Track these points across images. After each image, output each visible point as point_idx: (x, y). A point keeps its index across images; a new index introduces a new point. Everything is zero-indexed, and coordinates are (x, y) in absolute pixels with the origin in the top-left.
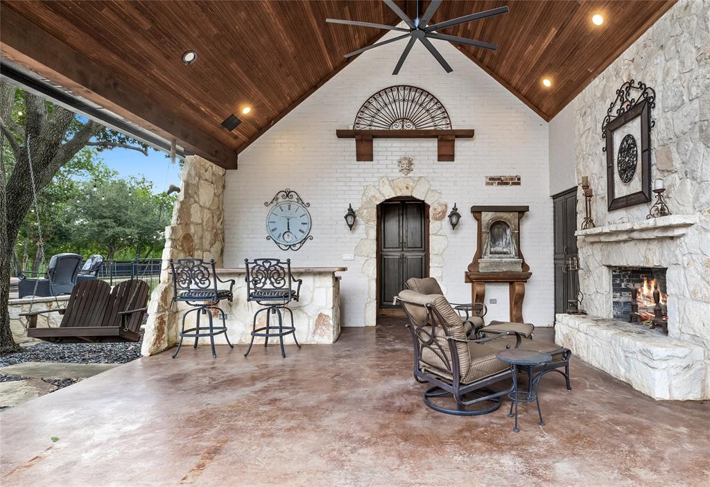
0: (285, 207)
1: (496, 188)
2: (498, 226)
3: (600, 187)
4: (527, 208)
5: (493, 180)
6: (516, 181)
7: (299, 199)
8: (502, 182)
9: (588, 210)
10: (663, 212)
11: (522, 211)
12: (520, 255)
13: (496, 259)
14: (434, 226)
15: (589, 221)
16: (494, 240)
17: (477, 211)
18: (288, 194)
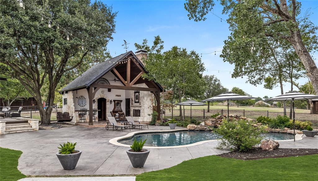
0: (82, 99)
1: (117, 97)
2: (118, 103)
3: (134, 99)
4: (122, 101)
5: (117, 96)
6: (120, 96)
7: (84, 97)
8: (118, 96)
9: (132, 102)
10: (140, 104)
11: (121, 101)
12: (121, 108)
13: (118, 109)
14: (107, 103)
15: (132, 104)
16: (117, 106)
17: (114, 101)
18: (82, 96)
